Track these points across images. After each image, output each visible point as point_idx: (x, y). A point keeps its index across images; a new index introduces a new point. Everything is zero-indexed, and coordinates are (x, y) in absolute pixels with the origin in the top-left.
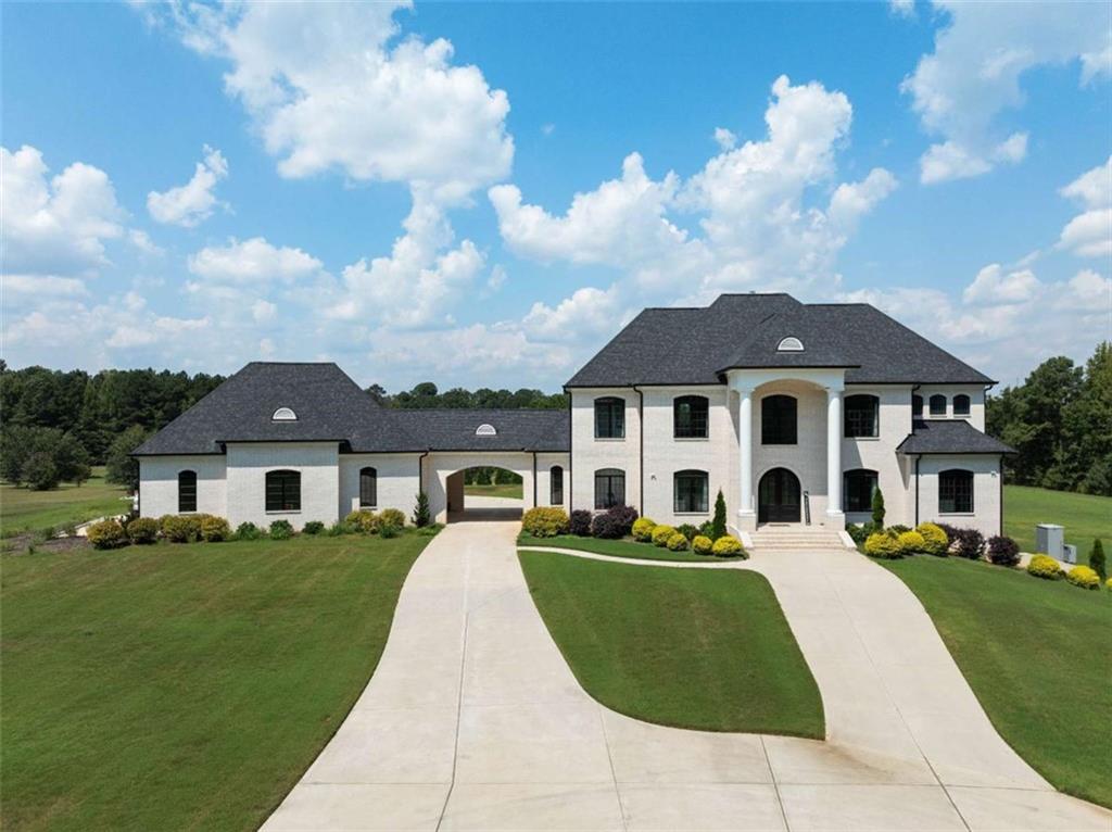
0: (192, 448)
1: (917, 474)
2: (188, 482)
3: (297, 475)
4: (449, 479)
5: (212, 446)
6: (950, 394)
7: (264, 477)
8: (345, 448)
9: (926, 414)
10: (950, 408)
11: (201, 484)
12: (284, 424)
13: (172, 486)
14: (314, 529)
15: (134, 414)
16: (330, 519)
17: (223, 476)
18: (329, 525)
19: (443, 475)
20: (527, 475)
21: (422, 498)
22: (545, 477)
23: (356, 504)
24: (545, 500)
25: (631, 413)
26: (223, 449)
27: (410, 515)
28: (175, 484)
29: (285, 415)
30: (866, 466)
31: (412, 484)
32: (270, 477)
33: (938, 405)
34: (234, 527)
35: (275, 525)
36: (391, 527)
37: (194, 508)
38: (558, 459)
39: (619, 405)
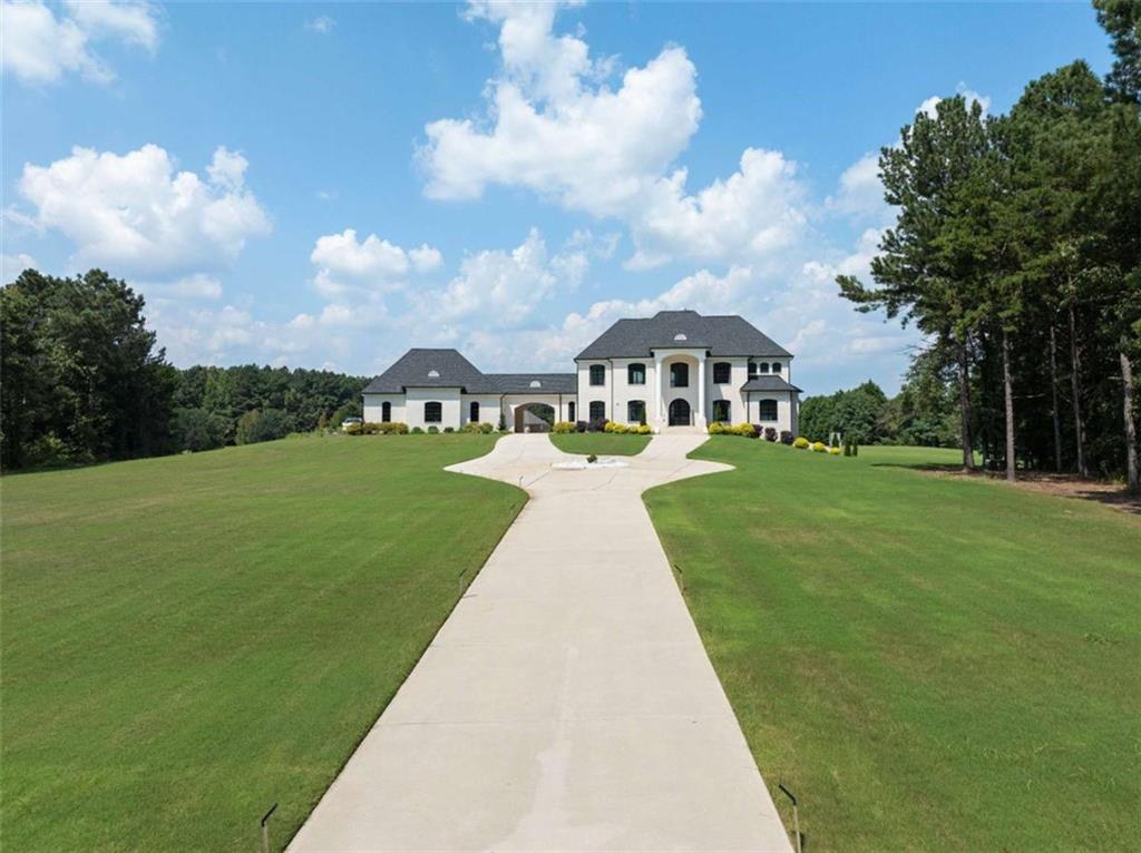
0: (389, 390)
1: (748, 401)
2: (386, 408)
3: (440, 404)
4: (516, 410)
5: (399, 389)
6: (771, 362)
7: (423, 406)
8: (464, 391)
9: (758, 372)
10: (771, 369)
11: (393, 409)
12: (433, 380)
13: (379, 409)
14: (449, 430)
15: (245, 403)
16: (456, 426)
17: (404, 405)
18: (456, 428)
19: (513, 407)
20: (556, 408)
21: (502, 417)
22: (566, 408)
23: (469, 420)
24: (566, 418)
25: (608, 373)
26: (404, 390)
27: (496, 424)
28: (380, 408)
29: (434, 374)
30: (725, 398)
31: (497, 411)
32: (427, 404)
33: (765, 367)
34: (411, 429)
35: (430, 428)
36: (487, 429)
37: (389, 420)
38: (572, 398)
39: (602, 368)
